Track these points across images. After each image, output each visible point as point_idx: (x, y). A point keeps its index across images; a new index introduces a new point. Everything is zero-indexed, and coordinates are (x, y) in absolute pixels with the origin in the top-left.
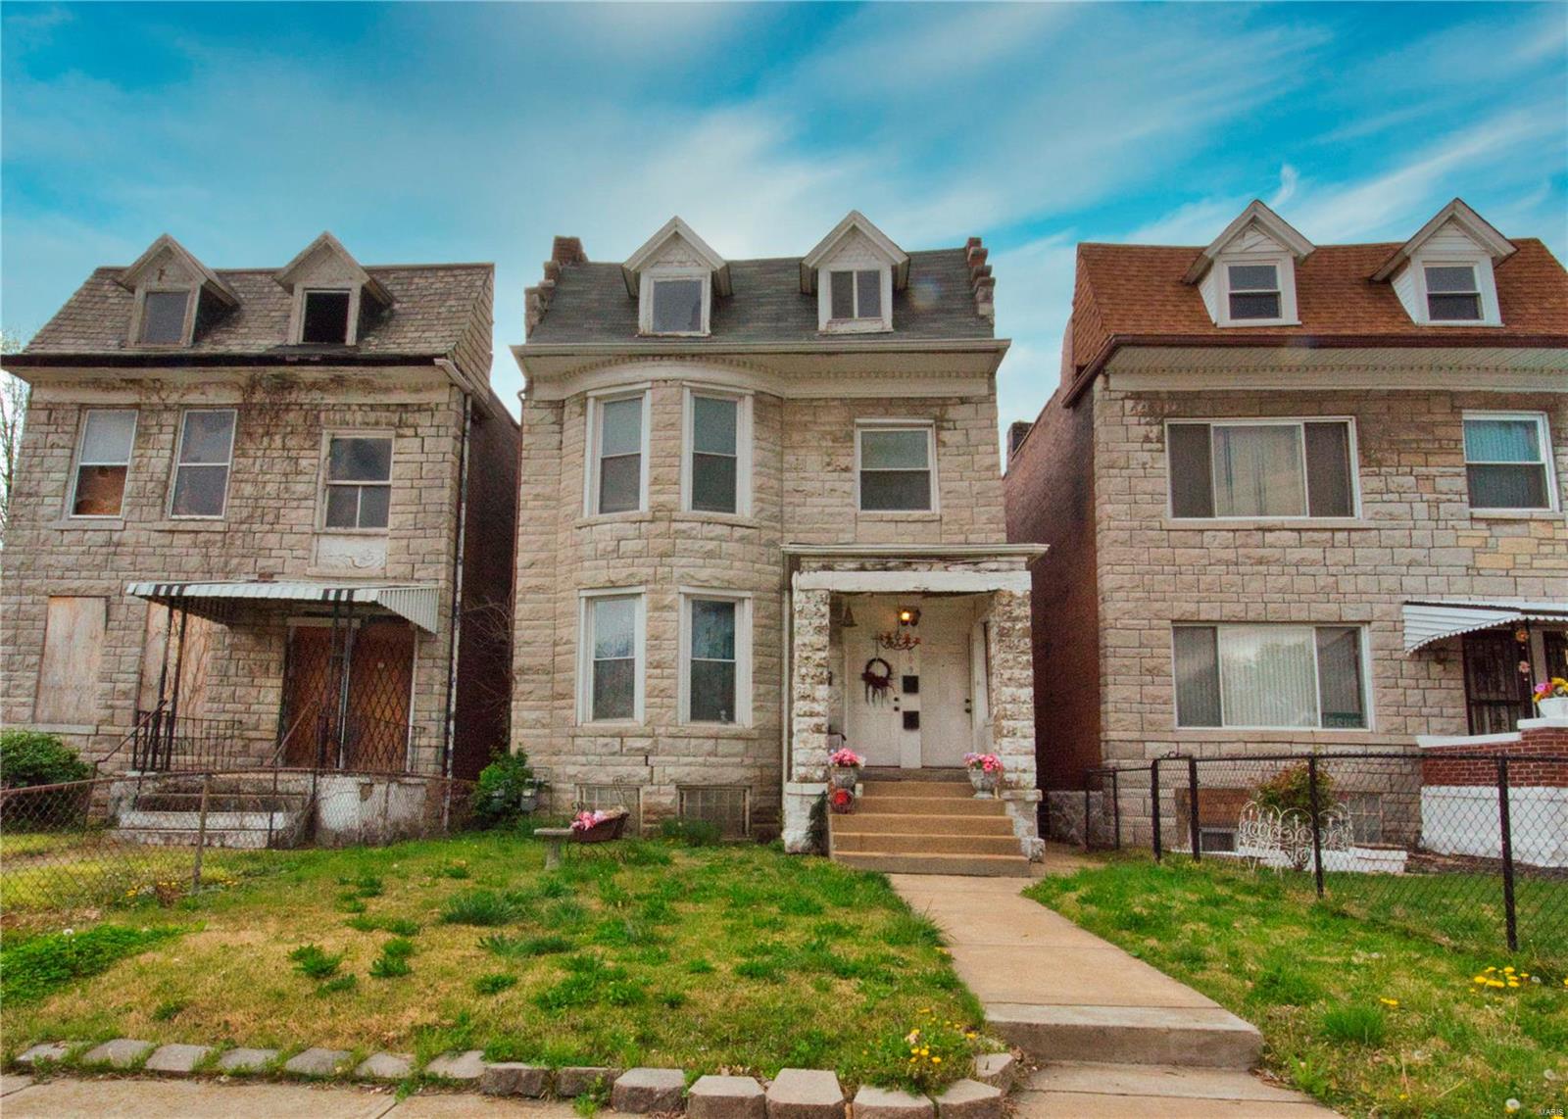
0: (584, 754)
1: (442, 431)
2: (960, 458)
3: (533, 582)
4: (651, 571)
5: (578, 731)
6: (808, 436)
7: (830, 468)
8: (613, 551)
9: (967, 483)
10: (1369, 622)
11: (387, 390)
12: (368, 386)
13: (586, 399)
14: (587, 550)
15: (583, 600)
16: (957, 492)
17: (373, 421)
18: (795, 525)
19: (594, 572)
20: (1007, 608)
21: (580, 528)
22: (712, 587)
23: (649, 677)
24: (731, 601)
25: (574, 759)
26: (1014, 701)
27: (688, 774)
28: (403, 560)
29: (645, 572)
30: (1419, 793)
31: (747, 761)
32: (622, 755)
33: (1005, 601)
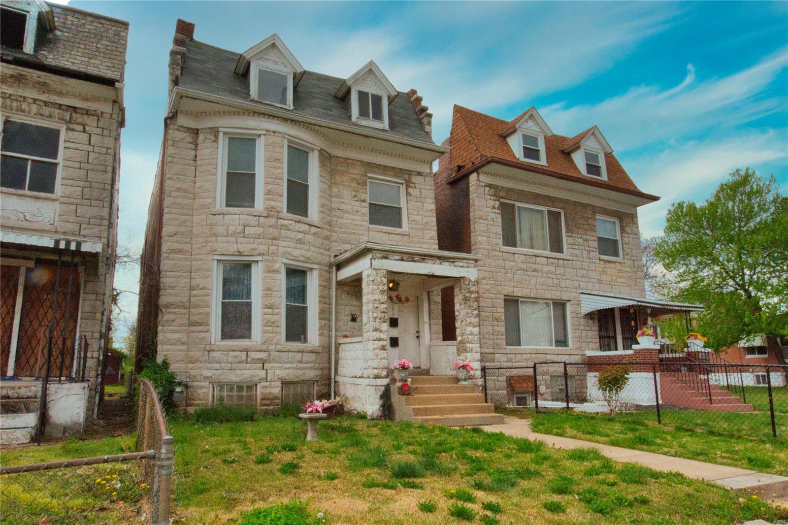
0: (218, 362)
1: (106, 133)
2: (418, 203)
3: (176, 246)
4: (265, 248)
5: (213, 347)
6: (345, 179)
7: (355, 199)
8: (241, 232)
9: (421, 217)
10: (569, 301)
11: (60, 94)
12: (44, 87)
13: (218, 132)
14: (220, 230)
15: (216, 262)
16: (416, 221)
17: (47, 114)
18: (338, 229)
19: (226, 245)
20: (468, 287)
21: (214, 215)
22: (299, 261)
23: (265, 314)
24: (305, 269)
25: (210, 366)
26: (472, 334)
27: (288, 374)
28: (71, 220)
29: (262, 248)
30: (586, 376)
31: (317, 366)
32: (247, 363)
33: (467, 283)
